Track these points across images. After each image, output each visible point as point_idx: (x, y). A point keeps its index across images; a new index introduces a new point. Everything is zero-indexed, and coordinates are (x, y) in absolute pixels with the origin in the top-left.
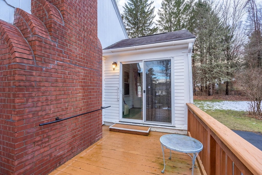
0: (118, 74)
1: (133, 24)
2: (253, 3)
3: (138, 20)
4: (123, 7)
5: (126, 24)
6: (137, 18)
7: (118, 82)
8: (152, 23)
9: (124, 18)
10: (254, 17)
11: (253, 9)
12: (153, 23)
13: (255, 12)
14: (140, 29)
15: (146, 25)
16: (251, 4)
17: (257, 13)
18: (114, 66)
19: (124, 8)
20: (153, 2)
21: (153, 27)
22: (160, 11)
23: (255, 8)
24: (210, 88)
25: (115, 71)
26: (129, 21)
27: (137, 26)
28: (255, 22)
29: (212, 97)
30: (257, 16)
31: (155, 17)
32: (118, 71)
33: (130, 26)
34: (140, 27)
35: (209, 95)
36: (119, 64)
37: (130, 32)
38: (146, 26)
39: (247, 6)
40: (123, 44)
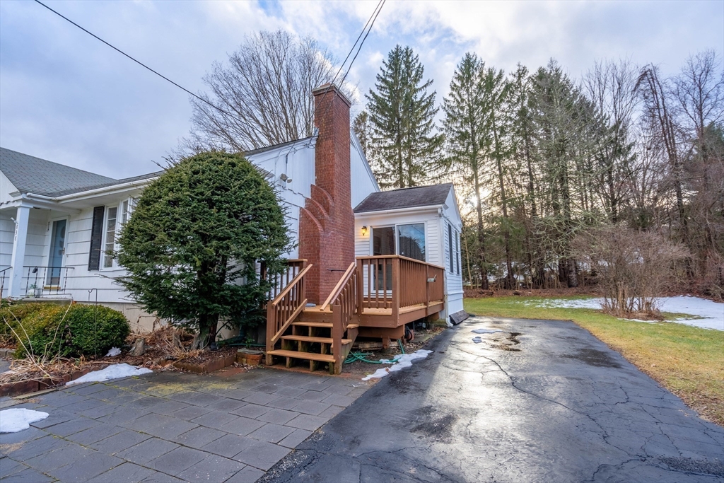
0: (368, 240)
1: (388, 129)
2: (653, 81)
3: (399, 120)
4: (366, 96)
5: (373, 131)
6: (398, 116)
7: (368, 249)
8: (432, 124)
9: (368, 118)
10: (659, 109)
11: (654, 92)
12: (434, 125)
13: (660, 100)
14: (405, 140)
15: (417, 131)
16: (650, 82)
17: (663, 102)
18: (364, 231)
19: (369, 98)
20: (432, 81)
21: (433, 135)
22: (446, 101)
23: (658, 91)
24: (570, 269)
25: (365, 237)
26: (379, 125)
27: (397, 134)
28: (661, 119)
29: (575, 291)
30: (664, 108)
31: (438, 112)
32: (368, 237)
33: (381, 133)
34: (404, 134)
35: (570, 286)
36: (369, 228)
37: (382, 146)
38: (418, 134)
39: (642, 86)
40: (374, 204)
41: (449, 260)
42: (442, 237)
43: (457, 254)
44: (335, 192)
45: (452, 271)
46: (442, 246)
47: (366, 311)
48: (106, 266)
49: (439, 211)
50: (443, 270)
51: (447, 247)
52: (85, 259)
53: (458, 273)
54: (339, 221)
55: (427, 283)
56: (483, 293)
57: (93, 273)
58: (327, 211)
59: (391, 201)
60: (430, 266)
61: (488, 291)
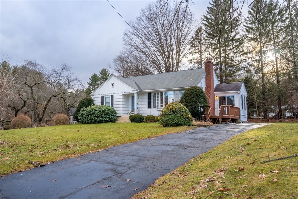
0: (218, 99)
18: (216, 97)
40: (219, 89)
41: (241, 106)
42: (239, 99)
43: (245, 104)
44: (211, 89)
45: (242, 108)
46: (239, 102)
47: (223, 115)
48: (153, 107)
49: (239, 92)
50: (239, 108)
51: (241, 102)
52: (147, 106)
53: (245, 109)
54: (212, 96)
55: (235, 111)
56: (264, 121)
57: (149, 109)
58: (210, 94)
59: (224, 88)
60: (236, 107)
61: (267, 120)
